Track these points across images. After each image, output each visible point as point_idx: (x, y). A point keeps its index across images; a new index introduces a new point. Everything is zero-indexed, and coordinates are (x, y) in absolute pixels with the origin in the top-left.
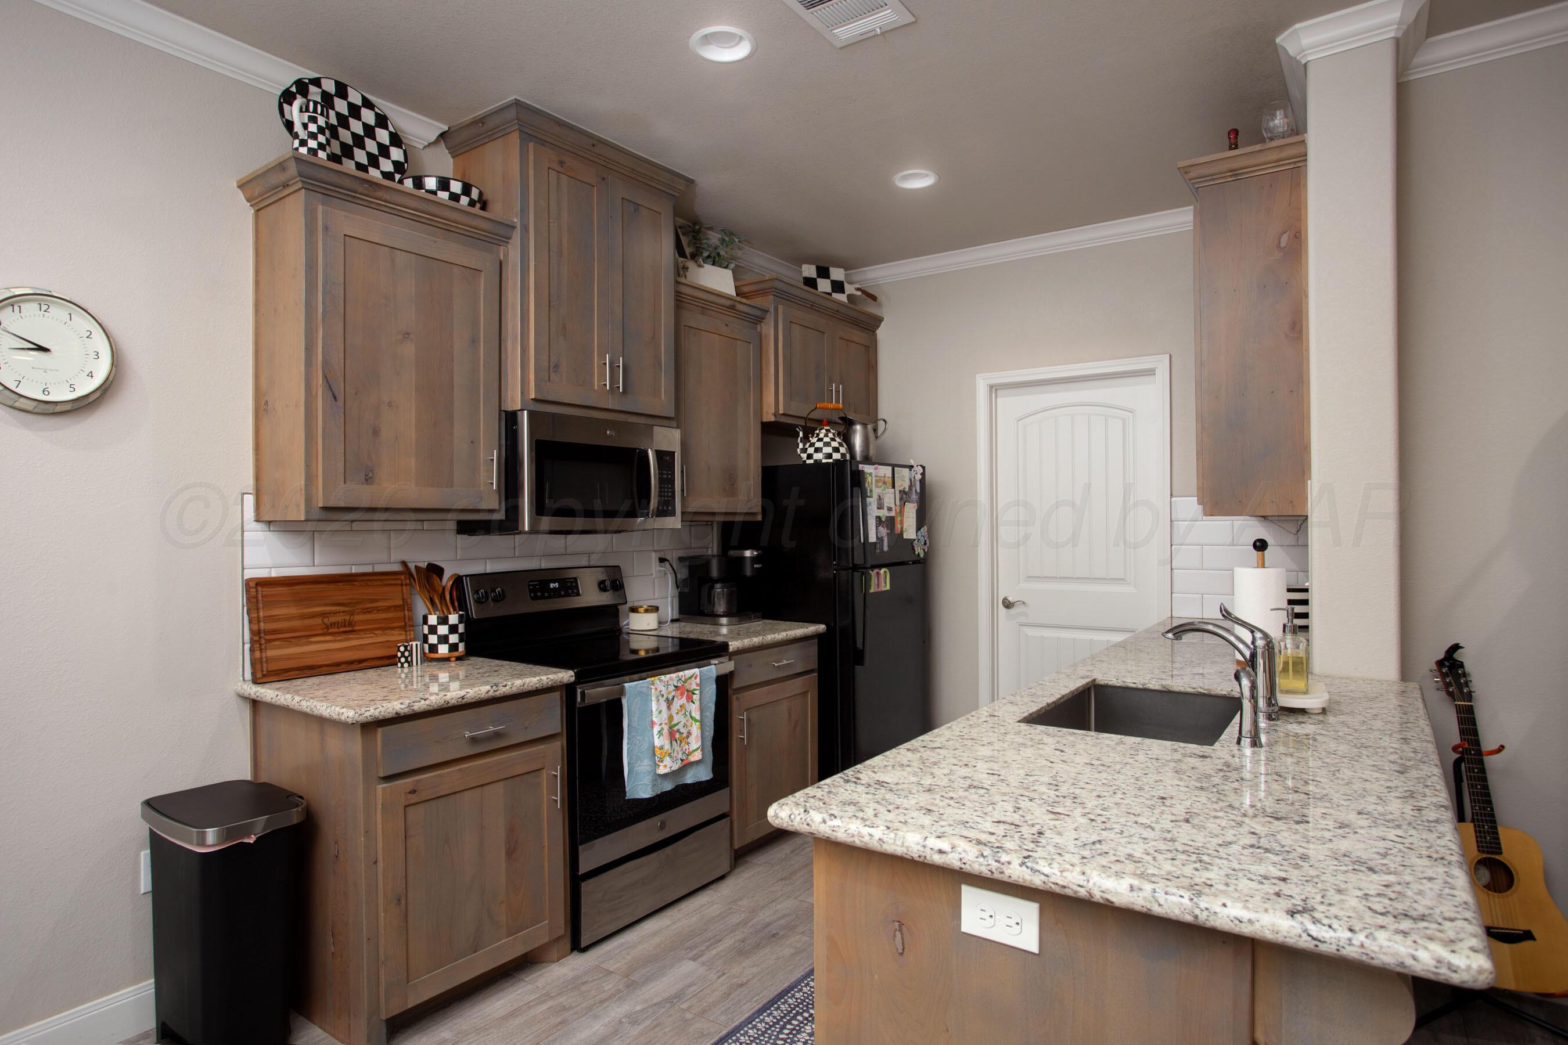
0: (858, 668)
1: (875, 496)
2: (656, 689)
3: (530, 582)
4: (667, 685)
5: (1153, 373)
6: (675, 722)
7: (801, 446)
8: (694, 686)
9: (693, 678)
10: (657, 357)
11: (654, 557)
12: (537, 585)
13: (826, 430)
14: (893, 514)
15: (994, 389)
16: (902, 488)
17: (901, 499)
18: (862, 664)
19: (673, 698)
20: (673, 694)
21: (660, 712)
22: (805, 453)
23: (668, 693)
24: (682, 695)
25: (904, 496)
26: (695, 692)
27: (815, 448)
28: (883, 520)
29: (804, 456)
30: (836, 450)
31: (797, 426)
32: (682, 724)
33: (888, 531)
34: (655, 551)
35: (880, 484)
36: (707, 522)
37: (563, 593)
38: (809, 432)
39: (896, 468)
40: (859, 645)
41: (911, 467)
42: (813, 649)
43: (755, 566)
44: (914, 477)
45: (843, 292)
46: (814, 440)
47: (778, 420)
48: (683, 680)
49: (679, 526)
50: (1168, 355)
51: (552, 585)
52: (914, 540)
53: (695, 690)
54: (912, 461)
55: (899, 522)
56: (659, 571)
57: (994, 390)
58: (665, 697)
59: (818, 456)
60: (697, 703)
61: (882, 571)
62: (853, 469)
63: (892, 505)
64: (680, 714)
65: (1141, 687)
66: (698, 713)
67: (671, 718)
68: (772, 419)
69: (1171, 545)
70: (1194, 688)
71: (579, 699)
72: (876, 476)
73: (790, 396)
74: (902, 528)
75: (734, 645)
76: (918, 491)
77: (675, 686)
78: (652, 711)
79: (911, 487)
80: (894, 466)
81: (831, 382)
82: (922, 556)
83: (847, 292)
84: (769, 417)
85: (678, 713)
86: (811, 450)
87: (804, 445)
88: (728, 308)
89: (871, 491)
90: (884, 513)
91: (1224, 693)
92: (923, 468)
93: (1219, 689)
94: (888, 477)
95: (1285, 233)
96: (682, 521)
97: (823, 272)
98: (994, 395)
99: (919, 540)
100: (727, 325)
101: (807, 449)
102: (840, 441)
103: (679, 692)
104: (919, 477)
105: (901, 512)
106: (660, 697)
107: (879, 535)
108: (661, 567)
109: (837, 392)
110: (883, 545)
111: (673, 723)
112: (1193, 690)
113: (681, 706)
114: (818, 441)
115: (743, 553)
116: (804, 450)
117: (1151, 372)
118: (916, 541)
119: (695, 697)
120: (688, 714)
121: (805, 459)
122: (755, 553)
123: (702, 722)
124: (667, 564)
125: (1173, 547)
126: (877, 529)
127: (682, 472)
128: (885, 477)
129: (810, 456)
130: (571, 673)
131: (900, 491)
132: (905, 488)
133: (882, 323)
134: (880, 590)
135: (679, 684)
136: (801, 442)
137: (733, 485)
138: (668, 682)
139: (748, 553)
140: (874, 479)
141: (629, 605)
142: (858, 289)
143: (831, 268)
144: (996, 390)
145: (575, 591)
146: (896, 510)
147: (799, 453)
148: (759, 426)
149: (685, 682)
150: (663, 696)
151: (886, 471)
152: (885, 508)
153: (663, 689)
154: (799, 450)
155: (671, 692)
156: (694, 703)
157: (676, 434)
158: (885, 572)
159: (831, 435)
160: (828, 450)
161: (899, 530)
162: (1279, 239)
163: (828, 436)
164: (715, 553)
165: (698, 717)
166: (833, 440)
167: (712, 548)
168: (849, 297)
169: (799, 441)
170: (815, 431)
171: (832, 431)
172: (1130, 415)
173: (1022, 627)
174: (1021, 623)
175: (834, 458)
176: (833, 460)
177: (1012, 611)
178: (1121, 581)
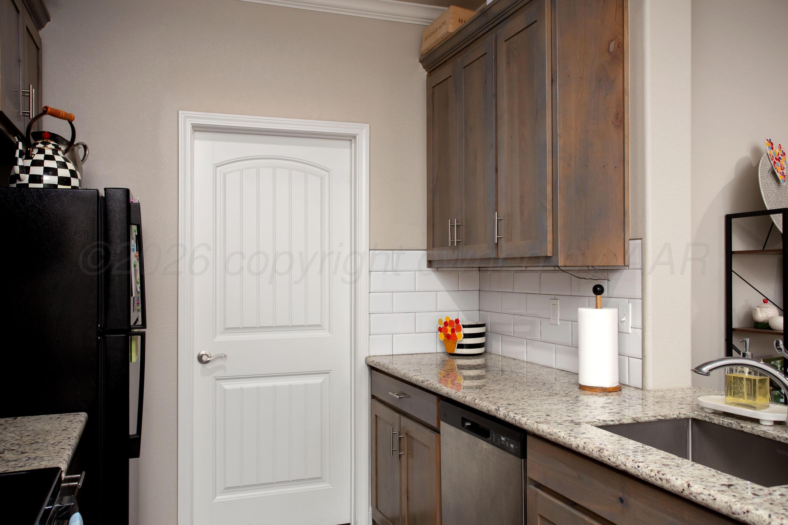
5: (353, 139)
7: (20, 162)
13: (53, 145)
22: (27, 172)
27: (43, 168)
29: (25, 177)
30: (73, 174)
38: (31, 144)
46: (38, 157)
50: (368, 124)
59: (48, 179)
65: (617, 423)
69: (369, 293)
70: (655, 417)
86: (37, 171)
87: (26, 162)
91: (675, 416)
93: (671, 413)
95: (612, 41)
101: (30, 168)
112: (655, 418)
114: (45, 158)
116: (27, 169)
129: (35, 179)
136: (21, 157)
147: (16, 172)
154: (15, 167)
159: (61, 153)
160: (63, 173)
162: (609, 45)
163: (59, 154)
166: (66, 160)
169: (17, 155)
170: (36, 146)
171: (61, 148)
172: (327, 173)
173: (218, 381)
174: (216, 378)
175: (73, 184)
176: (70, 187)
177: (208, 366)
178: (318, 327)
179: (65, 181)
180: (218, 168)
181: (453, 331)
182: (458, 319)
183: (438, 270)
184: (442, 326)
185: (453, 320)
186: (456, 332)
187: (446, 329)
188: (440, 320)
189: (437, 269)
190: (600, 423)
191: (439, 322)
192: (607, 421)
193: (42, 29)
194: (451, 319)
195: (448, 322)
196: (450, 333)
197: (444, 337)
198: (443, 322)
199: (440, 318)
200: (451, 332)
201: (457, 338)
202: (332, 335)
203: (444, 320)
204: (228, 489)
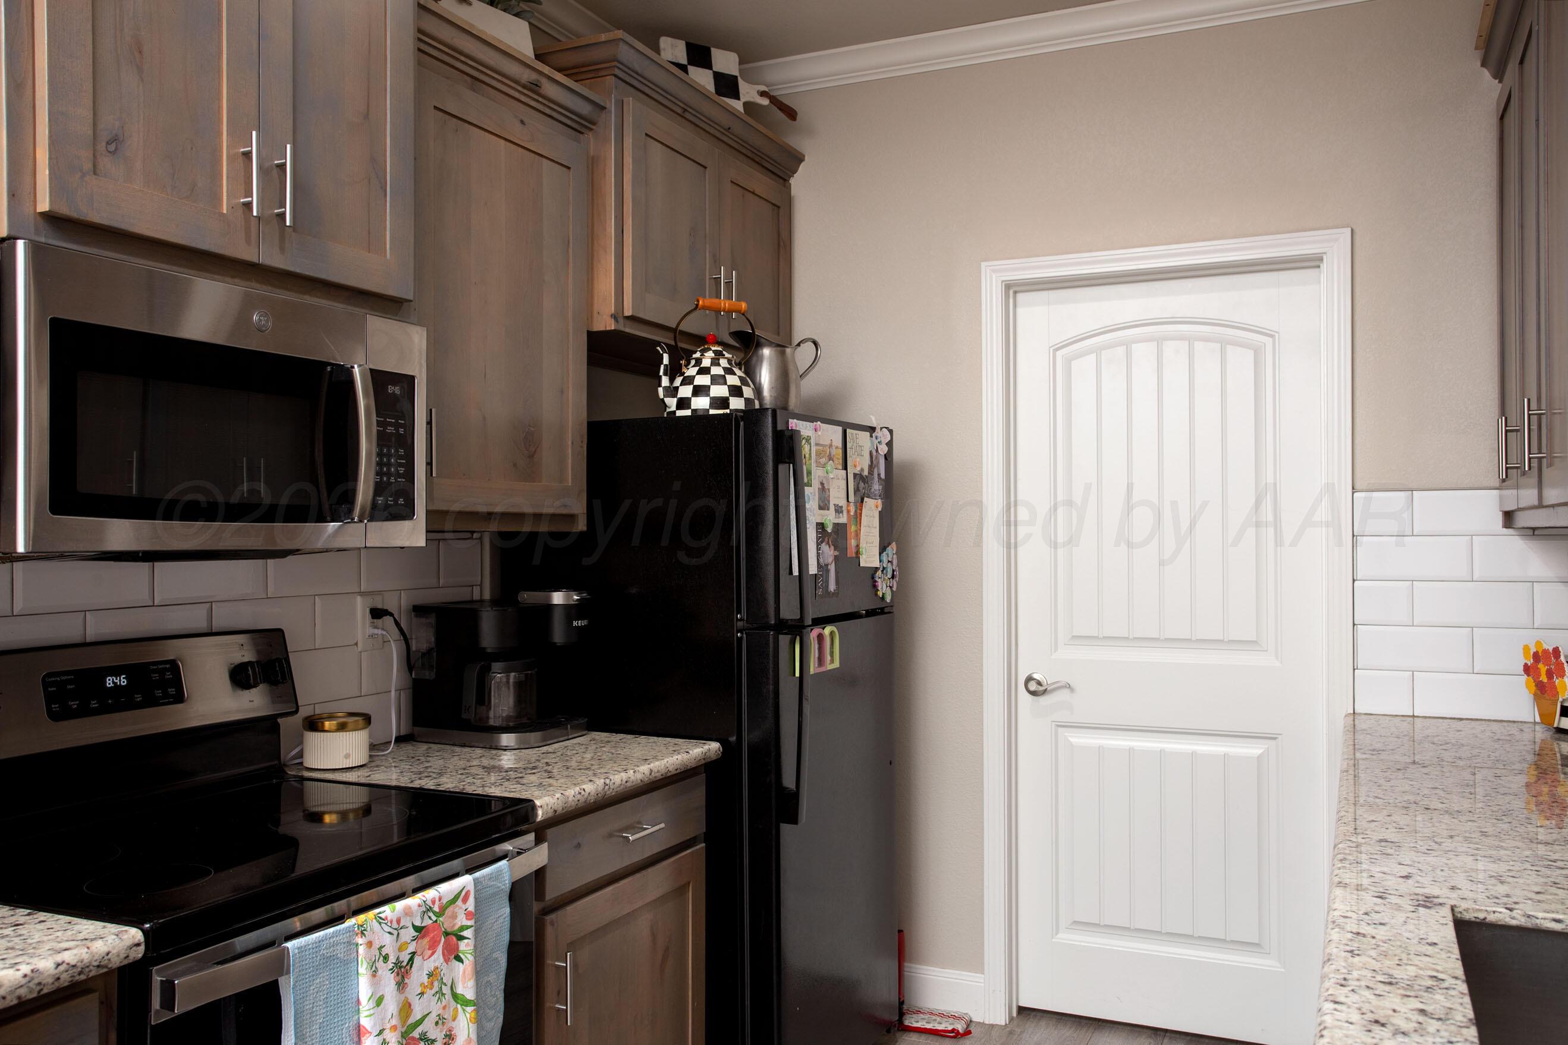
0: (786, 828)
1: (816, 484)
2: (370, 944)
3: (49, 675)
4: (397, 928)
5: (1317, 263)
6: (417, 1015)
7: (665, 381)
8: (462, 920)
9: (459, 902)
10: (375, 163)
11: (361, 607)
12: (69, 682)
13: (715, 352)
14: (843, 519)
15: (1013, 289)
16: (857, 470)
17: (857, 490)
18: (794, 820)
19: (411, 960)
20: (412, 948)
21: (379, 1001)
22: (674, 395)
23: (400, 949)
24: (433, 947)
25: (861, 486)
26: (465, 933)
27: (695, 387)
28: (829, 530)
29: (671, 402)
30: (736, 391)
31: (659, 344)
32: (433, 1017)
33: (837, 553)
34: (361, 594)
35: (823, 461)
36: (473, 532)
37: (138, 698)
38: (680, 359)
39: (848, 431)
40: (789, 782)
41: (872, 430)
42: (697, 795)
43: (575, 623)
44: (877, 451)
45: (739, 99)
46: (692, 371)
47: (622, 328)
48: (436, 909)
49: (421, 542)
50: (1350, 229)
51: (110, 682)
52: (877, 569)
53: (463, 928)
54: (873, 418)
55: (853, 534)
56: (372, 636)
57: (1011, 292)
58: (392, 959)
59: (701, 403)
60: (469, 959)
61: (827, 630)
62: (780, 427)
63: (842, 502)
64: (429, 993)
66: (471, 983)
67: (406, 1008)
68: (611, 326)
69: (1354, 581)
71: (156, 1003)
72: (817, 444)
73: (643, 285)
74: (858, 546)
75: (546, 803)
76: (883, 476)
77: (417, 929)
78: (358, 1002)
79: (871, 467)
80: (846, 426)
81: (716, 264)
82: (888, 599)
83: (744, 98)
84: (604, 323)
85: (422, 994)
86: (686, 391)
87: (672, 380)
88: (524, 86)
89: (809, 473)
90: (830, 518)
92: (891, 432)
94: (837, 448)
96: (427, 532)
97: (699, 56)
98: (1011, 301)
99: (884, 568)
100: (522, 122)
101: (677, 389)
102: (743, 375)
103: (426, 941)
104: (883, 449)
105: (858, 517)
106: (380, 964)
107: (821, 560)
108: (376, 627)
109: (729, 284)
110: (827, 582)
111: (412, 1020)
113: (430, 975)
114: (699, 373)
115: (550, 598)
116: (672, 391)
117: (1313, 262)
118: (879, 573)
119: (463, 946)
120: (446, 990)
121: (673, 408)
122: (576, 597)
123: (479, 1004)
124: (388, 621)
125: (1356, 582)
126: (818, 549)
127: (429, 423)
128: (831, 446)
129: (683, 403)
130: (134, 934)
131: (855, 475)
132: (862, 470)
133: (802, 164)
134: (822, 669)
135: (427, 922)
136: (665, 374)
137: (531, 456)
138: (398, 921)
139: (558, 598)
140: (814, 449)
141: (304, 712)
142: (763, 94)
143: (713, 50)
144: (1015, 292)
145: (172, 691)
146: (848, 512)
147: (661, 396)
148: (584, 337)
149: (439, 914)
150: (386, 958)
151: (834, 434)
152: (832, 508)
153: (388, 940)
154: (660, 390)
155: (406, 943)
156: (460, 960)
157: (417, 338)
158: (832, 633)
159: (724, 362)
160: (719, 391)
161: (854, 550)
163: (719, 365)
164: (487, 596)
165: (470, 995)
166: (729, 371)
167: (481, 585)
168: (746, 105)
169: (661, 373)
170: (692, 356)
171: (724, 355)
172: (1268, 341)
173: (1060, 729)
174: (1059, 724)
175: (732, 407)
176: (728, 411)
177: (1043, 700)
178: (1251, 644)
179: (723, 402)
180: (1058, 353)
181: (1550, 674)
182: (1558, 647)
183: (1536, 533)
184: (1530, 662)
185: (1548, 649)
186: (1555, 677)
187: (1538, 668)
188: (1526, 648)
189: (1532, 531)
190: (1513, 918)
191: (1524, 656)
192: (1537, 918)
193: (795, 175)
194: (1545, 647)
195: (1540, 655)
196: (1544, 678)
197: (1535, 688)
198: (1532, 653)
199: (1525, 644)
200: (1547, 677)
201: (1558, 692)
202: (1281, 663)
203: (1533, 650)
204: (1079, 925)
